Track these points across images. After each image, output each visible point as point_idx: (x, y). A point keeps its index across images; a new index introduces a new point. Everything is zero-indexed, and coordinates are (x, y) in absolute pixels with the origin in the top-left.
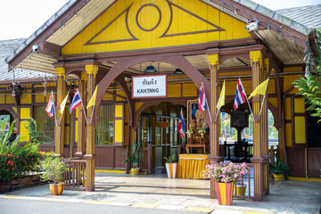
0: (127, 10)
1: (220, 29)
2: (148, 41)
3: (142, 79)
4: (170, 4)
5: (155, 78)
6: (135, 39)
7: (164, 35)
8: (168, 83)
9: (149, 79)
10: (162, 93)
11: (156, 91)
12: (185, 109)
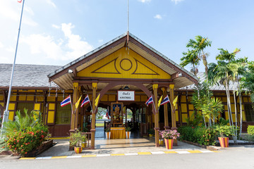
0: (116, 60)
1: (158, 74)
2: (126, 75)
3: (123, 92)
4: (136, 60)
5: (129, 92)
6: (119, 73)
7: (133, 73)
8: (135, 95)
9: (126, 92)
10: (132, 99)
11: (130, 98)
12: (110, 107)
